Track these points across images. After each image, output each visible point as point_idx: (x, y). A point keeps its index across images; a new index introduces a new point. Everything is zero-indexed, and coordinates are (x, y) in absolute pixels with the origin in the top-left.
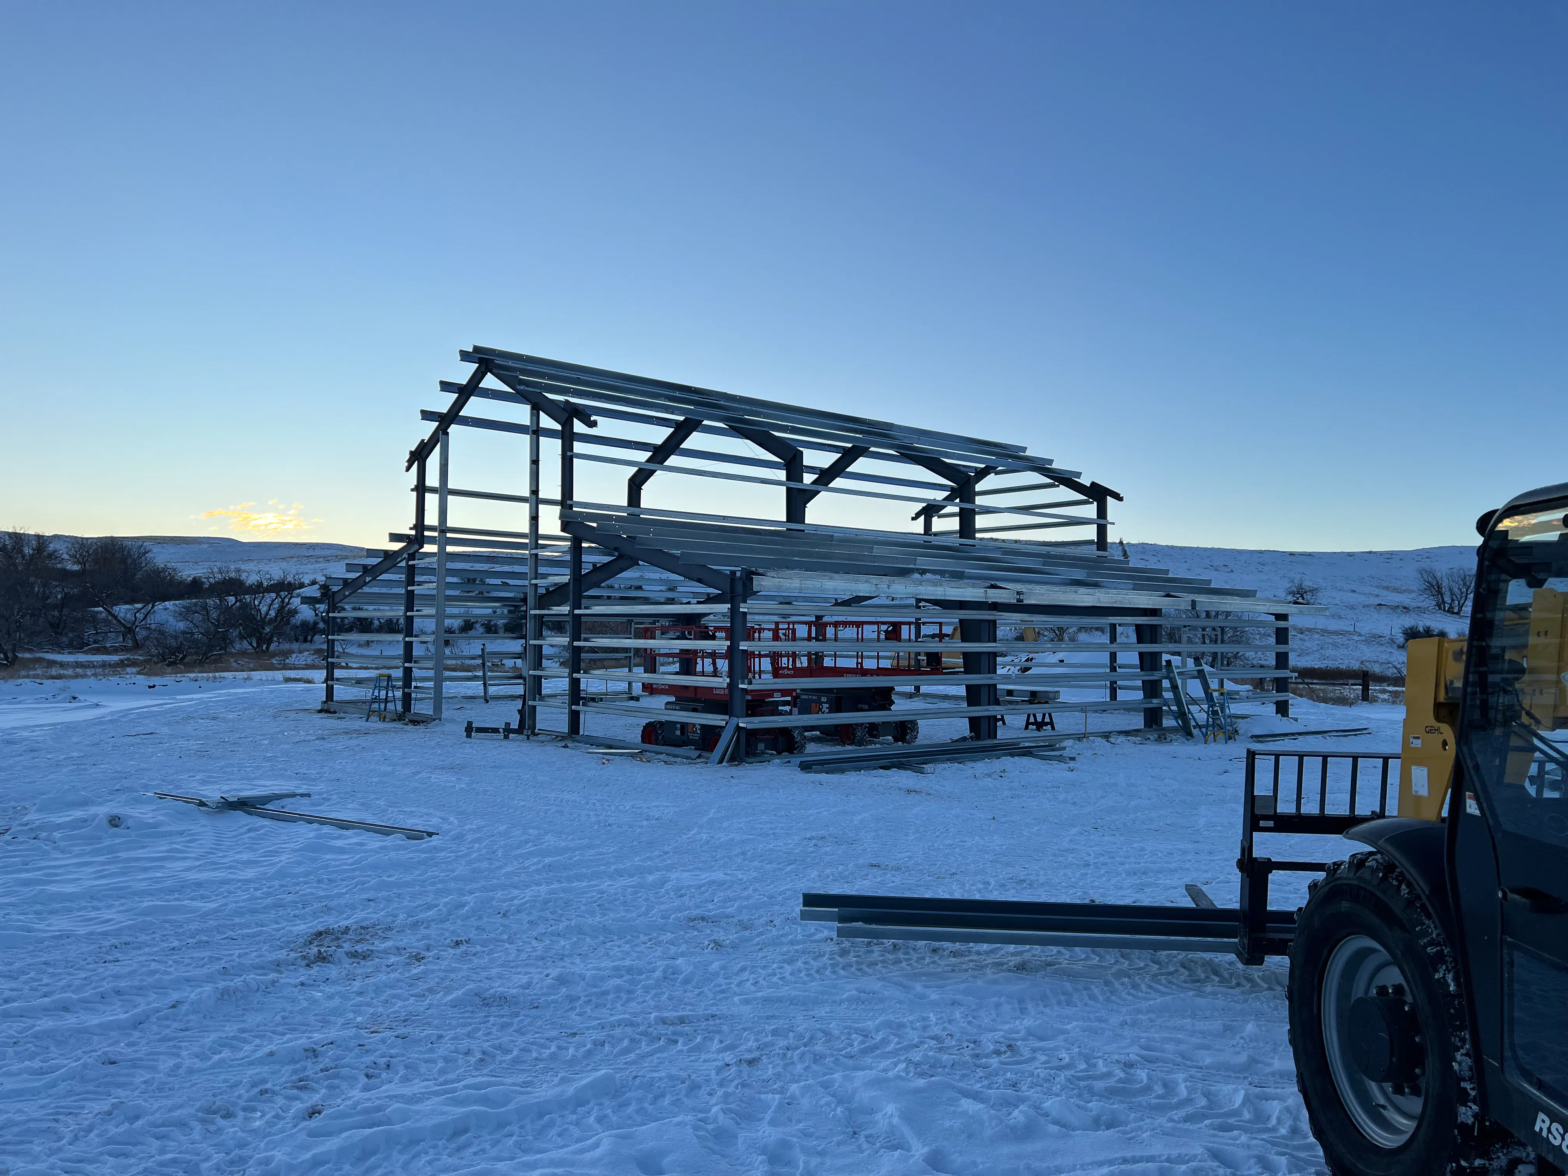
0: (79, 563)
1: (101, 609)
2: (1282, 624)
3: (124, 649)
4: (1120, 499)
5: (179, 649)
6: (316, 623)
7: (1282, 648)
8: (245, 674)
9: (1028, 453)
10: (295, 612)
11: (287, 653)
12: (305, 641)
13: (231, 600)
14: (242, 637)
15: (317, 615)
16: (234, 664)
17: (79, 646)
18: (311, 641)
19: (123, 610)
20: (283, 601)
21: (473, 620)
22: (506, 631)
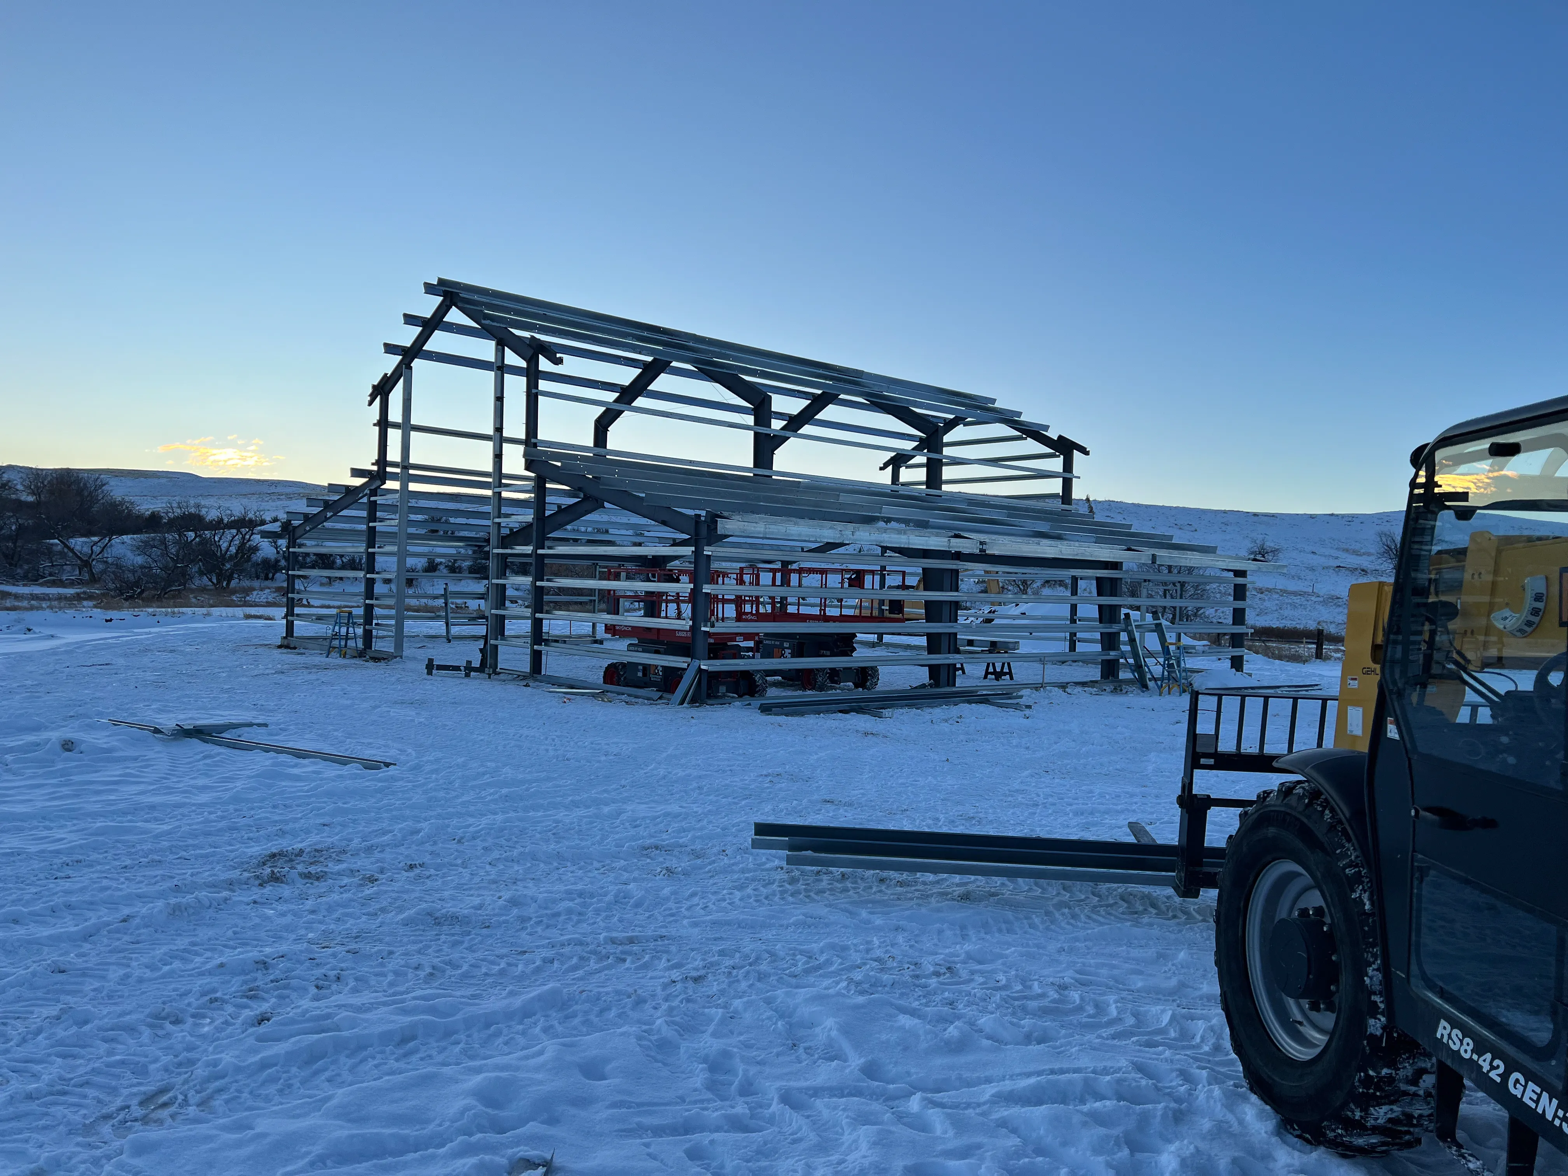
0: (33, 494)
1: (56, 541)
2: (1240, 580)
3: (80, 582)
4: (1087, 453)
5: (137, 584)
6: (276, 559)
7: (1239, 604)
8: (204, 610)
9: (997, 405)
10: (255, 549)
11: (248, 591)
12: (267, 578)
13: (191, 535)
14: (201, 573)
15: (278, 552)
16: (194, 600)
17: (34, 578)
18: (272, 579)
19: (79, 543)
20: (243, 538)
21: (438, 560)
22: (470, 573)
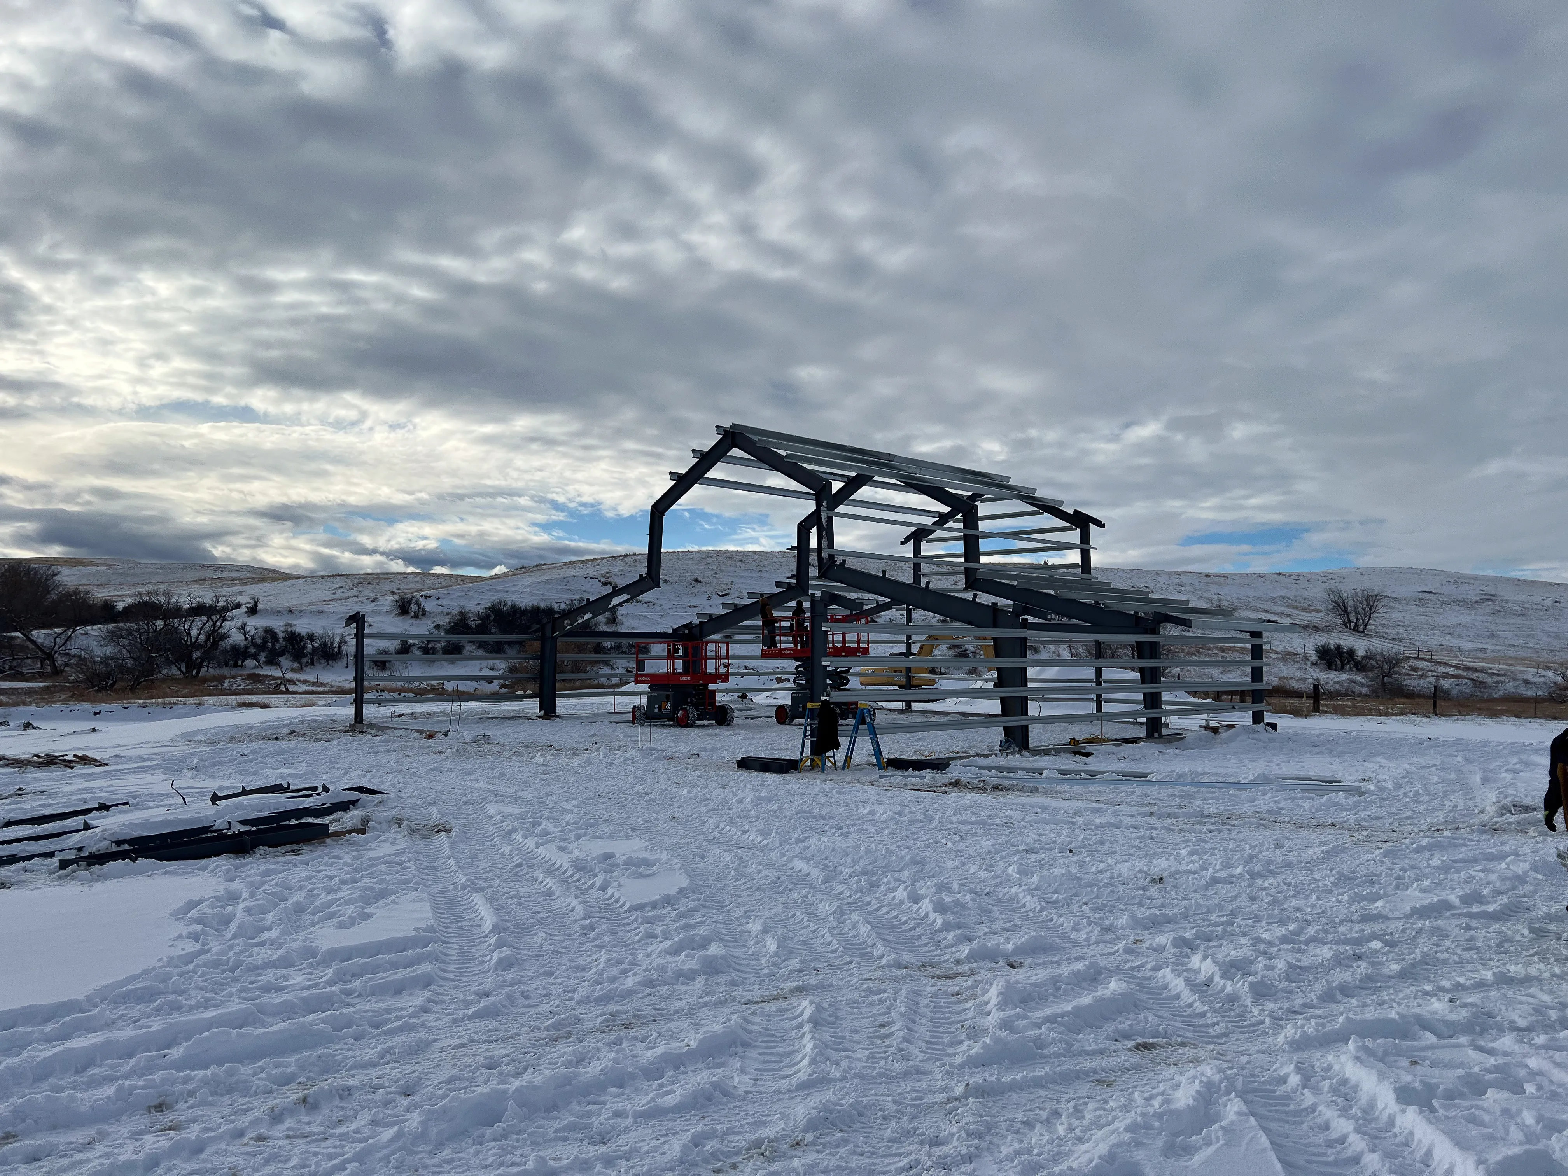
1: (18, 634)
2: (1257, 641)
3: (41, 676)
4: (1103, 526)
5: (109, 675)
6: (246, 647)
7: (1257, 663)
8: (196, 700)
9: (1011, 483)
10: (224, 636)
11: (221, 679)
12: (236, 665)
13: (160, 624)
14: (168, 662)
15: (246, 639)
16: (168, 690)
18: (242, 666)
19: (41, 635)
20: (215, 624)
21: (411, 642)
22: (444, 653)
